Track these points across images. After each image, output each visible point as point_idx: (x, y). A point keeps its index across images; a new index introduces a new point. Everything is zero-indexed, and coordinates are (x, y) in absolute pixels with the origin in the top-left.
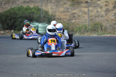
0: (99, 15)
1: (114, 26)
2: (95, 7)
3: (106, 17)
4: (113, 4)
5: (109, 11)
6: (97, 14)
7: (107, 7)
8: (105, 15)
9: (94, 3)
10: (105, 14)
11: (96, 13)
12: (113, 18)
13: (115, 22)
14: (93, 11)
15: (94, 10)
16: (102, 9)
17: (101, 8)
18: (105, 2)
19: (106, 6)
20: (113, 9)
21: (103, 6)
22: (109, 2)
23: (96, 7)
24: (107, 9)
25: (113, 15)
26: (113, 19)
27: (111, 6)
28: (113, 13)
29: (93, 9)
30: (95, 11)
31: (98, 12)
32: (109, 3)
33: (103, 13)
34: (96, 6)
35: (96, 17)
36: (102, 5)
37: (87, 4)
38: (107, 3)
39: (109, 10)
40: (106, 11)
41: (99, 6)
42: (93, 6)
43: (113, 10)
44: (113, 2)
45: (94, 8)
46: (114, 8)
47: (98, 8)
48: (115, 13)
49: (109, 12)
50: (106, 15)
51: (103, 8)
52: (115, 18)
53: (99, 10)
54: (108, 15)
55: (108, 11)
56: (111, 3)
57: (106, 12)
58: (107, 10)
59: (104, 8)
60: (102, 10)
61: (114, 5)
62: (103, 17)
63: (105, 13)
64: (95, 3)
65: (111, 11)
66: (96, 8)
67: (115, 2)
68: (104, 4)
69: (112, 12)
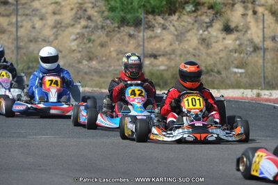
0: (38, 38)
1: (77, 66)
2: (27, 15)
3: (57, 41)
4: (72, 9)
5: (63, 29)
6: (33, 34)
7: (57, 17)
8: (52, 38)
9: (23, 4)
10: (54, 34)
11: (30, 31)
12: (74, 45)
13: (79, 57)
14: (21, 27)
15: (24, 23)
16: (44, 22)
17: (41, 19)
18: (52, 3)
19: (54, 13)
20: (72, 23)
21: (47, 13)
22: (63, 3)
23: (30, 15)
24: (58, 23)
25: (73, 37)
26: (74, 48)
27: (67, 16)
28: (73, 33)
29: (22, 21)
30: (28, 25)
31: (34, 28)
32: (62, 6)
33: (48, 32)
34: (28, 12)
35: (31, 41)
36: (44, 11)
37: (7, 7)
38: (59, 7)
39: (63, 24)
40: (55, 27)
41: (35, 15)
42: (21, 12)
43: (73, 25)
44: (73, 6)
45: (24, 18)
46: (76, 21)
47: (36, 19)
48: (78, 34)
49: (64, 31)
50: (56, 39)
51: (46, 20)
52: (78, 46)
53: (38, 24)
54: (60, 38)
55: (61, 27)
56: (69, 7)
57: (55, 30)
58: (59, 26)
59: (51, 21)
60: (44, 25)
61: (76, 13)
62: (49, 42)
63: (52, 33)
64: (27, 6)
65: (67, 27)
66: (30, 19)
67: (77, 5)
68: (51, 8)
69: (70, 29)
